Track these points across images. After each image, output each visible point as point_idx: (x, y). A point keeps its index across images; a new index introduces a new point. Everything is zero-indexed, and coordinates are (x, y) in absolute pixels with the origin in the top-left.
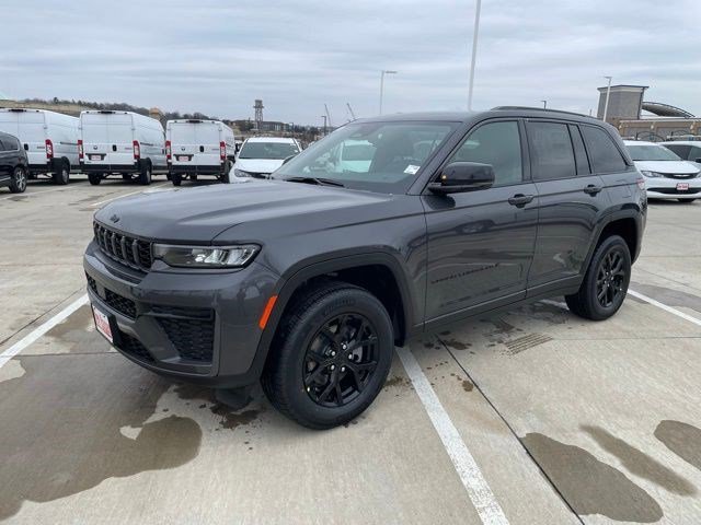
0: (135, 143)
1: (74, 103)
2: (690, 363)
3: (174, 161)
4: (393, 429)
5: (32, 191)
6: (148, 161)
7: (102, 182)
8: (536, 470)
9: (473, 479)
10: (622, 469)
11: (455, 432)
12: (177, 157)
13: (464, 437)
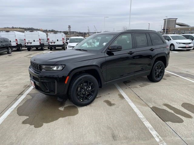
0: (40, 39)
1: (18, 28)
2: (189, 90)
3: (50, 44)
4: (121, 106)
5: (13, 53)
6: (43, 44)
7: (31, 50)
8: (155, 114)
9: (141, 116)
10: (174, 113)
11: (136, 107)
12: (51, 43)
13: (137, 107)
